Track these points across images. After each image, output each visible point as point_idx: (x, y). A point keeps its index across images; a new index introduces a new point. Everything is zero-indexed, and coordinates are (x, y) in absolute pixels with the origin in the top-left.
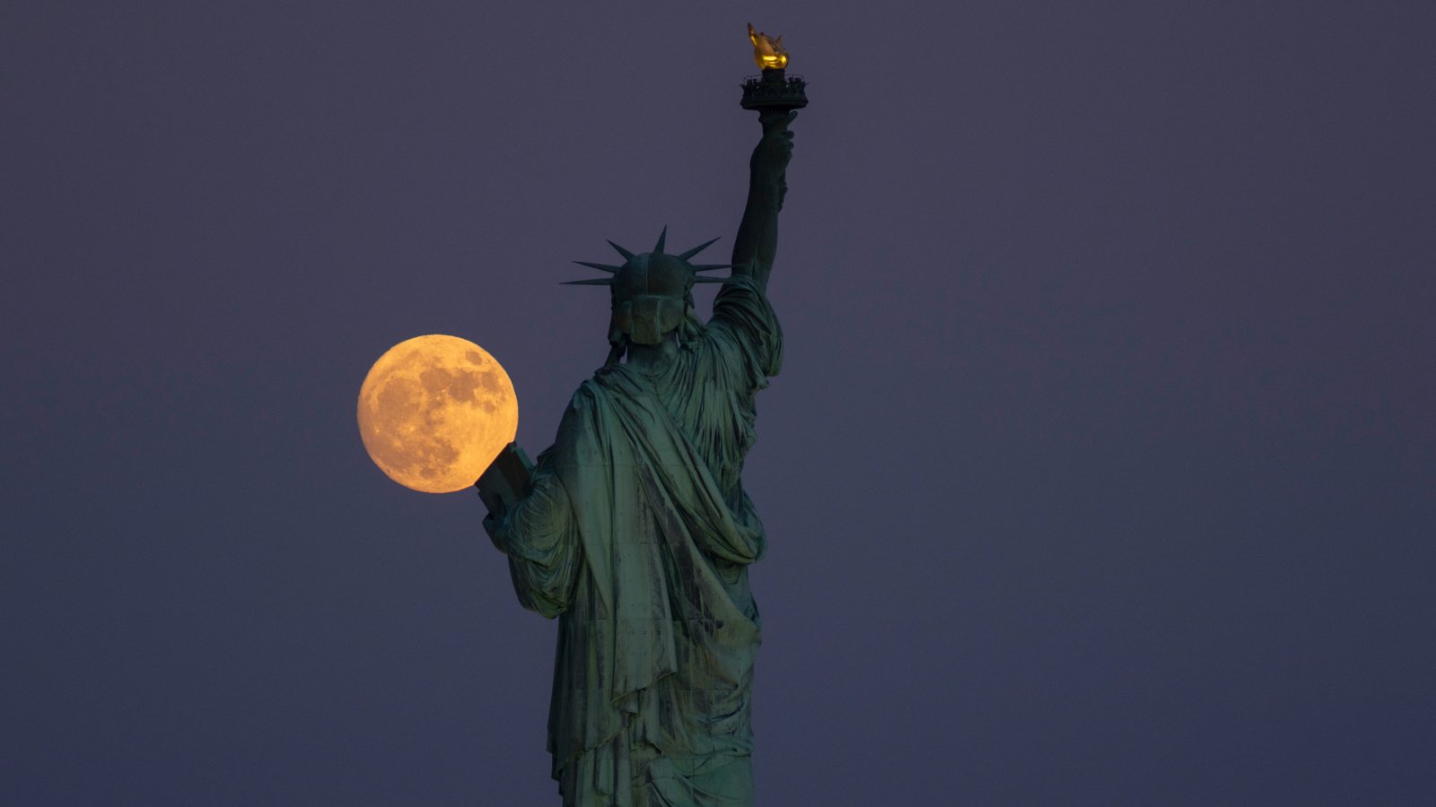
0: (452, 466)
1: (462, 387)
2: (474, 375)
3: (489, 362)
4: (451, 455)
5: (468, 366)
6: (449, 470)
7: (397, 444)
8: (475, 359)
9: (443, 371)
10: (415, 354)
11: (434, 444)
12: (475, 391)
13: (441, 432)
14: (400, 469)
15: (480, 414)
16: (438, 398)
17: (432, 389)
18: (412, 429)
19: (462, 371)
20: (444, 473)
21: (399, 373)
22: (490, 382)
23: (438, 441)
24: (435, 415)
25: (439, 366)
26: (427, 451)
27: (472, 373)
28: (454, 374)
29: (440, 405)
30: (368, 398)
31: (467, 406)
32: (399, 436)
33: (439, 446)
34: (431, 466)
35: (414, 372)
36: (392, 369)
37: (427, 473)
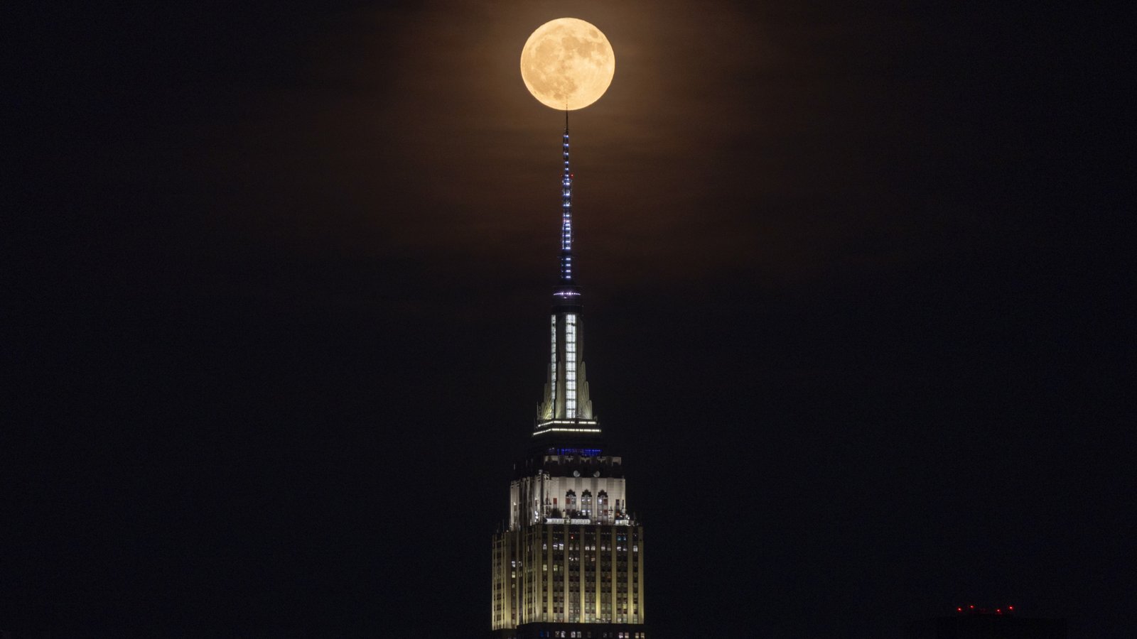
0: (572, 95)
1: (584, 49)
3: (601, 38)
4: (573, 88)
5: (590, 38)
6: (570, 96)
7: (543, 77)
9: (575, 39)
10: (560, 27)
11: (564, 80)
12: (592, 53)
13: (569, 73)
14: (542, 92)
15: (593, 66)
16: (571, 54)
17: (568, 48)
18: (553, 69)
19: (586, 40)
20: (567, 98)
21: (550, 37)
23: (567, 78)
24: (567, 63)
25: (573, 35)
26: (560, 83)
27: (591, 42)
28: (581, 41)
29: (570, 58)
30: (530, 49)
31: (587, 60)
32: (545, 73)
33: (567, 82)
34: (560, 93)
35: (558, 39)
36: (546, 34)
37: (558, 96)
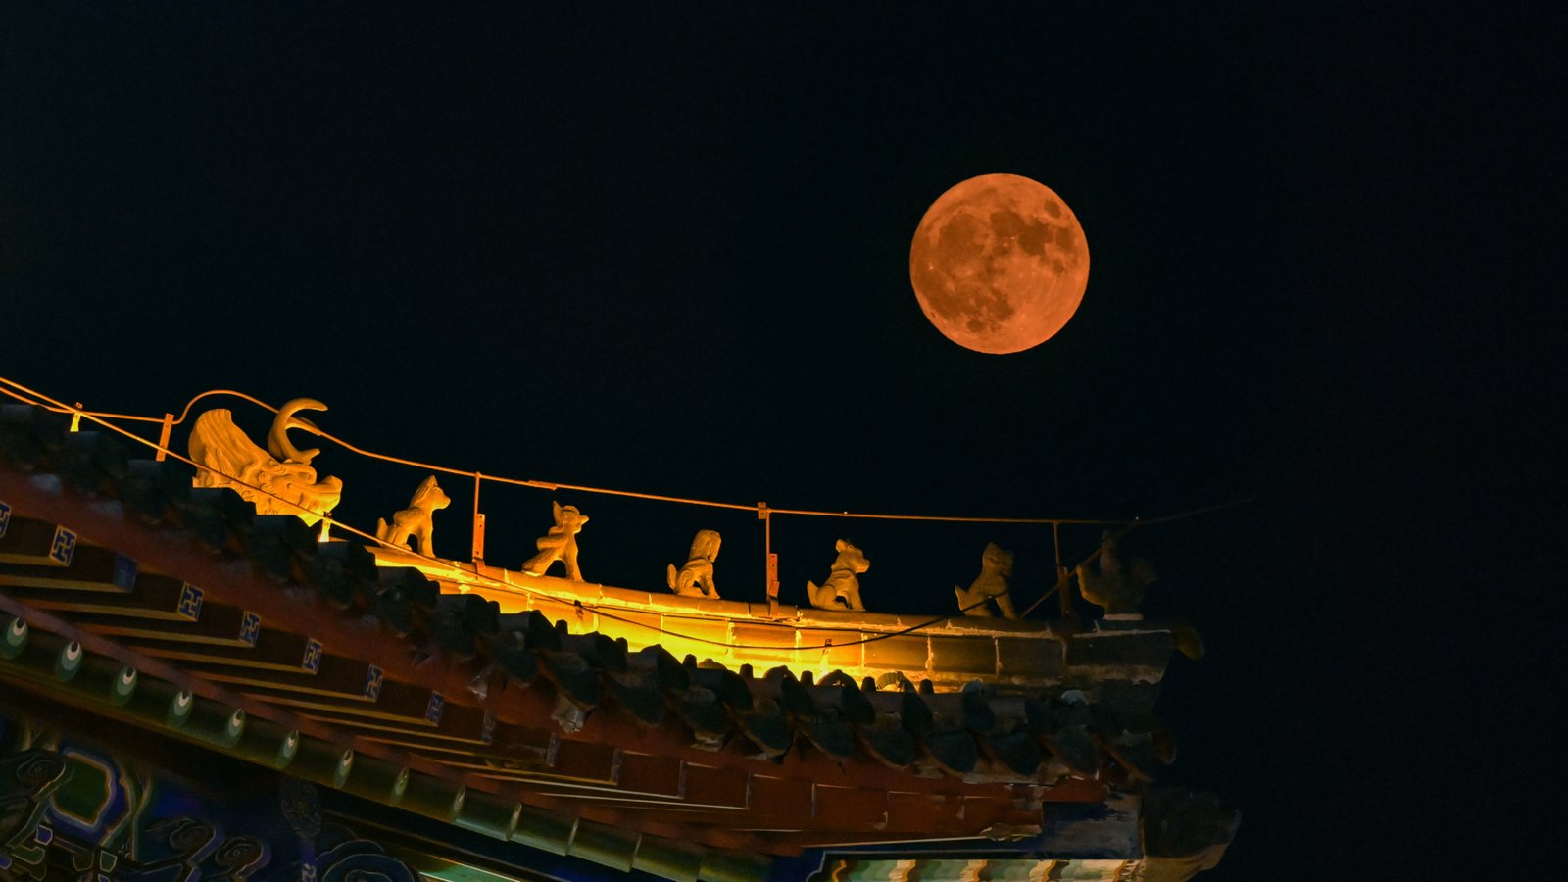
2: (1049, 228)
8: (1054, 210)
22: (1064, 239)
